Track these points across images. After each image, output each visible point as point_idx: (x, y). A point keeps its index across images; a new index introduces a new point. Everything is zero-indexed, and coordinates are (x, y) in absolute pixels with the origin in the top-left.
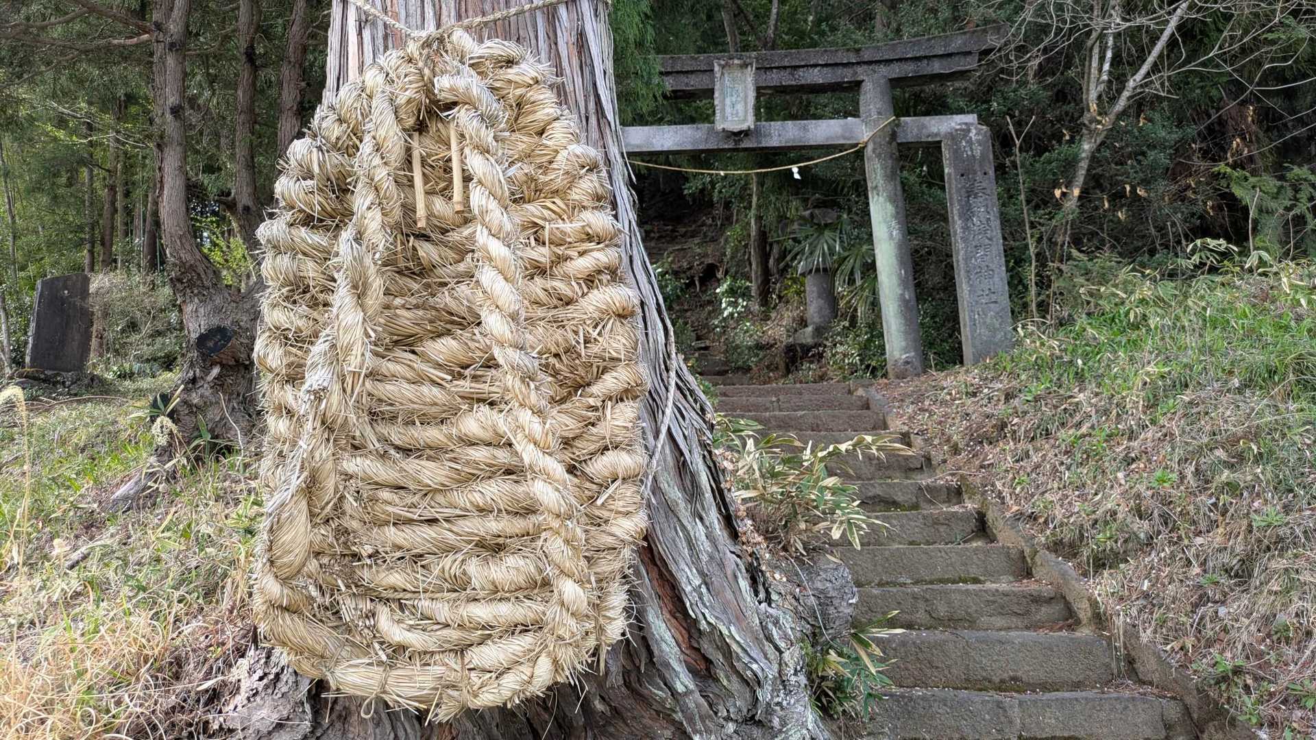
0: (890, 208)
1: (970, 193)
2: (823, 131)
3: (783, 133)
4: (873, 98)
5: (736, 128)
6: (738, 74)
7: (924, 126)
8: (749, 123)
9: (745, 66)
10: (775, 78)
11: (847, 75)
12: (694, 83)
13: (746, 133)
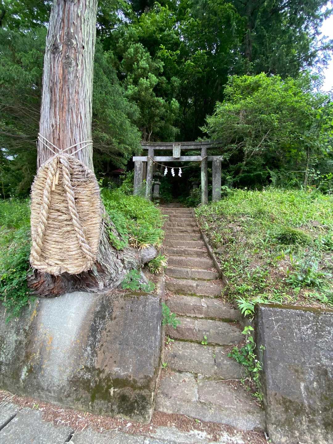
0: (204, 174)
1: (216, 173)
2: (193, 158)
3: (185, 159)
4: (203, 152)
5: (177, 157)
6: (177, 146)
7: (213, 158)
8: (179, 156)
9: (179, 145)
10: (184, 148)
11: (199, 147)
12: (169, 148)
13: (178, 158)
